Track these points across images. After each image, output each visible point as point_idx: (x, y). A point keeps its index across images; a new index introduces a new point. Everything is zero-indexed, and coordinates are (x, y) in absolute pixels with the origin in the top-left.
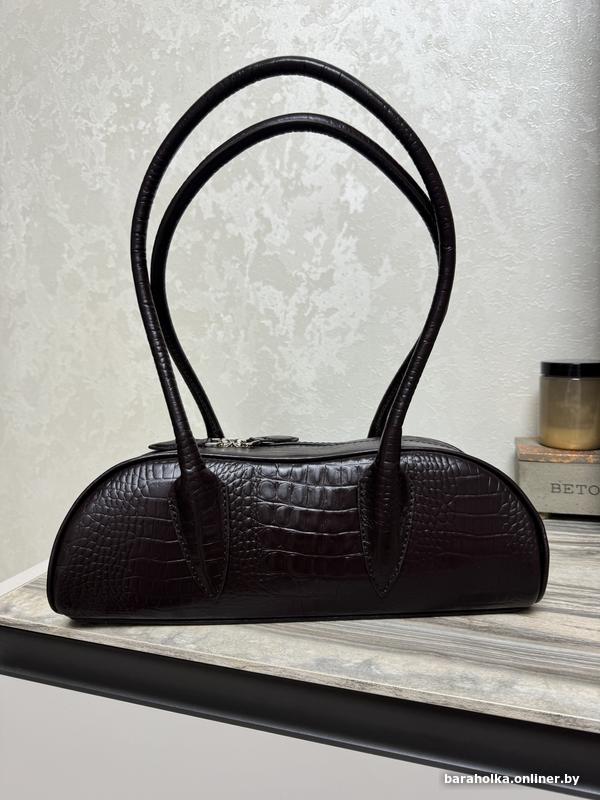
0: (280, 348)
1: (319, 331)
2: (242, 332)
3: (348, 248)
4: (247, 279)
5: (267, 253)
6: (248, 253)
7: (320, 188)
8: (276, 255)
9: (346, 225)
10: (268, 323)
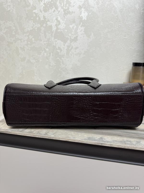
0: (62, 58)
1: (73, 54)
2: (52, 54)
3: (82, 30)
4: (53, 38)
5: (59, 31)
6: (54, 31)
7: (74, 12)
8: (61, 32)
9: (81, 23)
10: (59, 51)
